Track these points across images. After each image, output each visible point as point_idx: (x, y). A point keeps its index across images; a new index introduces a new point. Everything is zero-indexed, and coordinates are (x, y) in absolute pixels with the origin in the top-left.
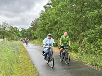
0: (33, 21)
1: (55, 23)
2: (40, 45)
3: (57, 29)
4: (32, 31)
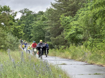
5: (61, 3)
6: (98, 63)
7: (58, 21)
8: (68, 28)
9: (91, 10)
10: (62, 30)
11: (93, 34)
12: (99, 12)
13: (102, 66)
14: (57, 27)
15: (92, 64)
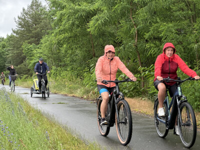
0: (26, 9)
1: (128, 8)
2: (72, 93)
3: (134, 30)
4: (25, 46)
5: (23, 29)
6: (62, 93)
7: (21, 49)
8: (31, 56)
9: (55, 36)
10: (24, 58)
11: (57, 63)
12: (63, 39)
13: (66, 95)
14: (19, 55)
15: (55, 93)
